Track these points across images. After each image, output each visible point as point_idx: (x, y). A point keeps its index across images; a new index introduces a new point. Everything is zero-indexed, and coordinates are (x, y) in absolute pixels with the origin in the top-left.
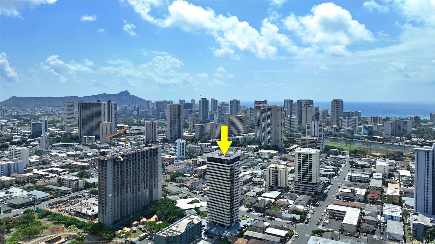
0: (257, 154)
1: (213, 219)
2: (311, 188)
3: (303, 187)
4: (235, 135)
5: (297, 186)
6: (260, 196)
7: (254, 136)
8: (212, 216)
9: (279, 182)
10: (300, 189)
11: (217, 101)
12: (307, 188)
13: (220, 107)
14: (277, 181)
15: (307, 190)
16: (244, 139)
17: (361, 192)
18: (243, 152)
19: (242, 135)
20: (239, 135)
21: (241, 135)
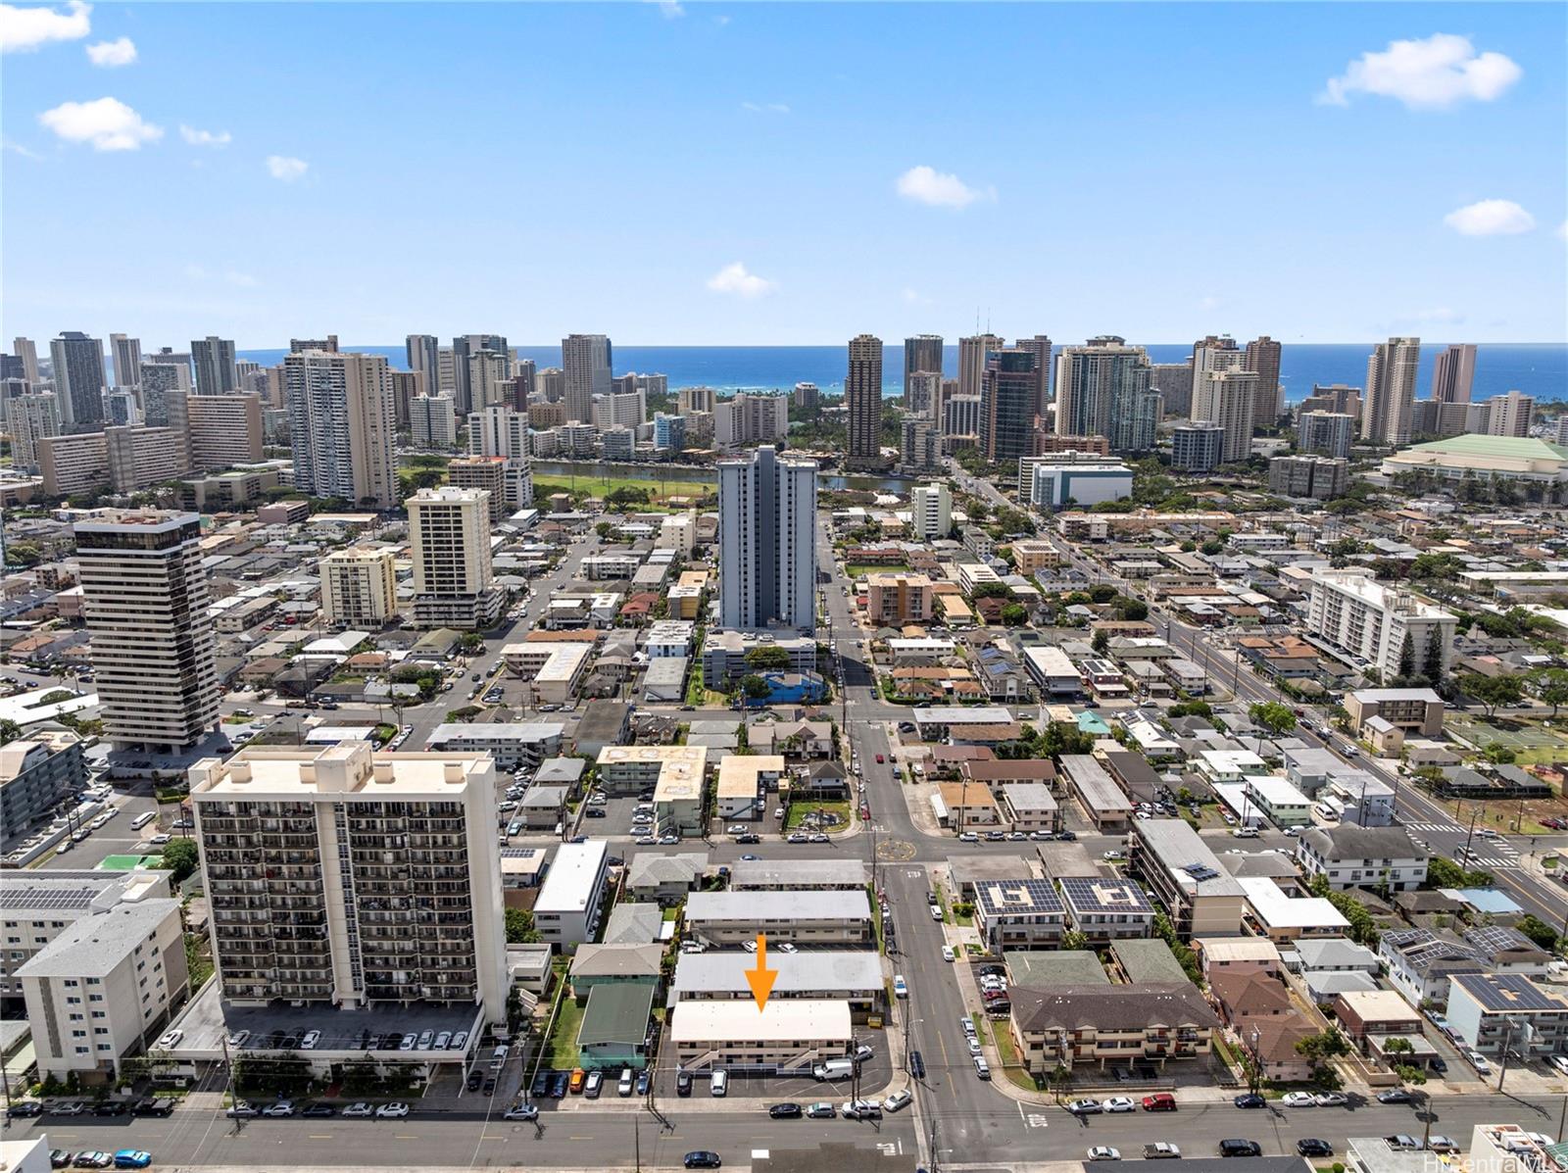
0: (302, 529)
1: (126, 735)
2: (466, 609)
3: (442, 609)
4: (216, 472)
5: (421, 609)
6: (300, 652)
7: (291, 470)
8: (122, 726)
9: (363, 604)
10: (433, 616)
11: (135, 343)
12: (454, 609)
13: (150, 368)
14: (359, 602)
15: (455, 616)
16: (252, 484)
17: (605, 601)
18: (247, 527)
19: (244, 470)
20: (229, 469)
21: (240, 470)
